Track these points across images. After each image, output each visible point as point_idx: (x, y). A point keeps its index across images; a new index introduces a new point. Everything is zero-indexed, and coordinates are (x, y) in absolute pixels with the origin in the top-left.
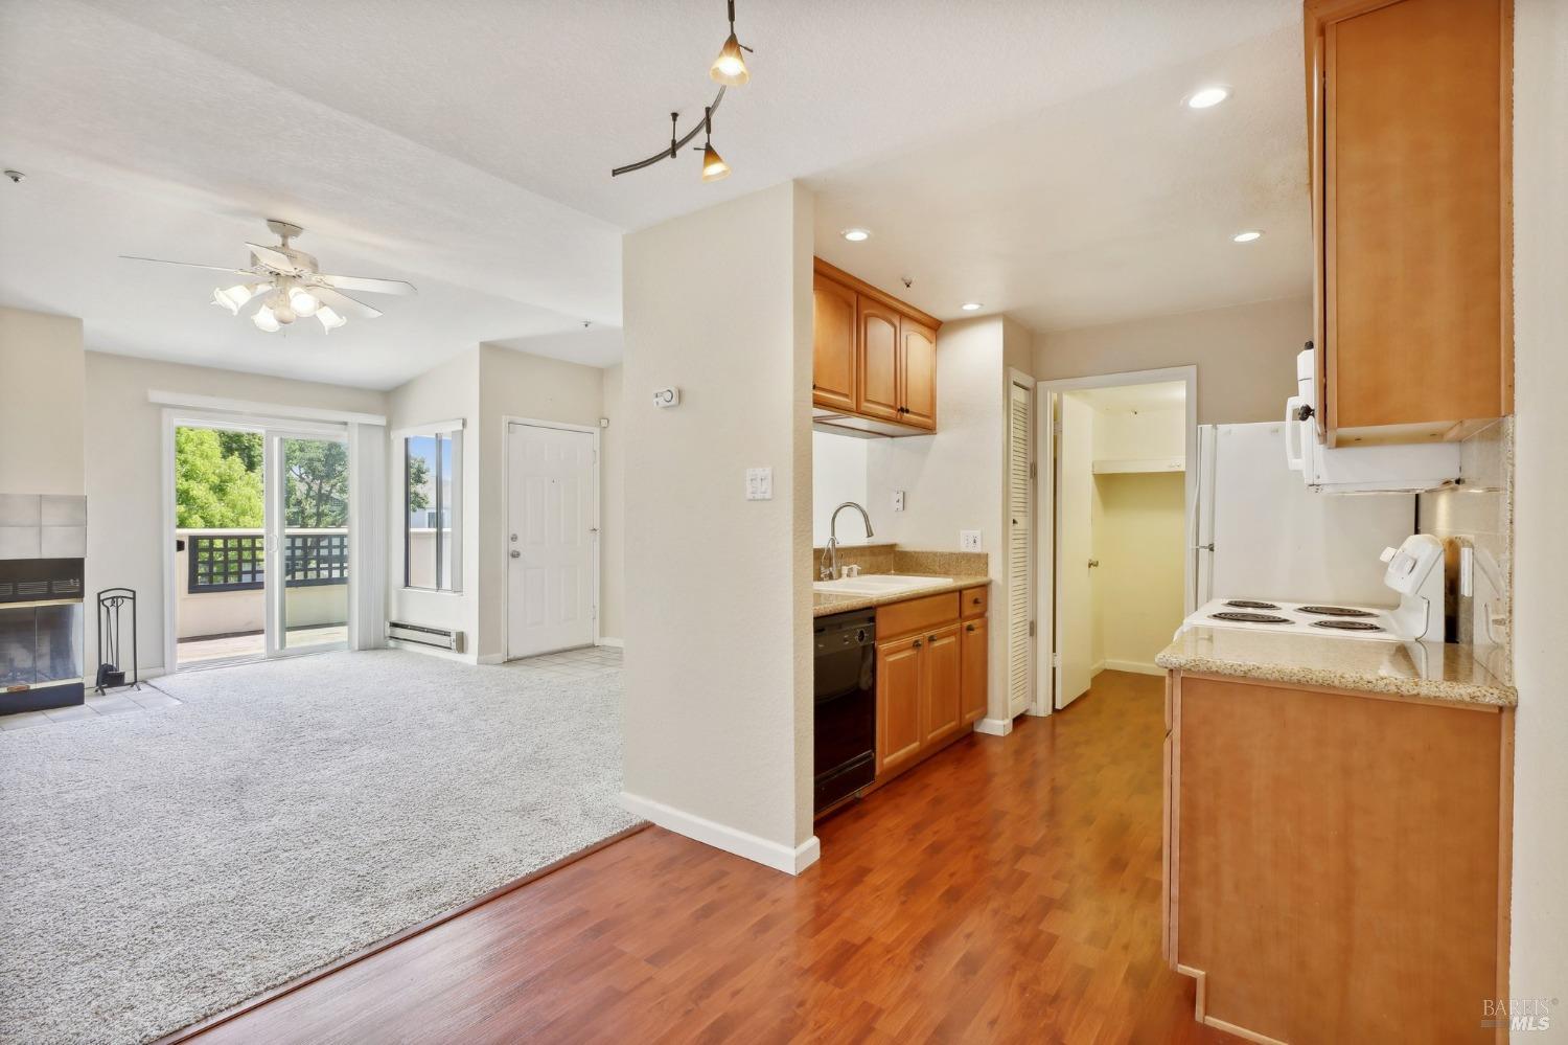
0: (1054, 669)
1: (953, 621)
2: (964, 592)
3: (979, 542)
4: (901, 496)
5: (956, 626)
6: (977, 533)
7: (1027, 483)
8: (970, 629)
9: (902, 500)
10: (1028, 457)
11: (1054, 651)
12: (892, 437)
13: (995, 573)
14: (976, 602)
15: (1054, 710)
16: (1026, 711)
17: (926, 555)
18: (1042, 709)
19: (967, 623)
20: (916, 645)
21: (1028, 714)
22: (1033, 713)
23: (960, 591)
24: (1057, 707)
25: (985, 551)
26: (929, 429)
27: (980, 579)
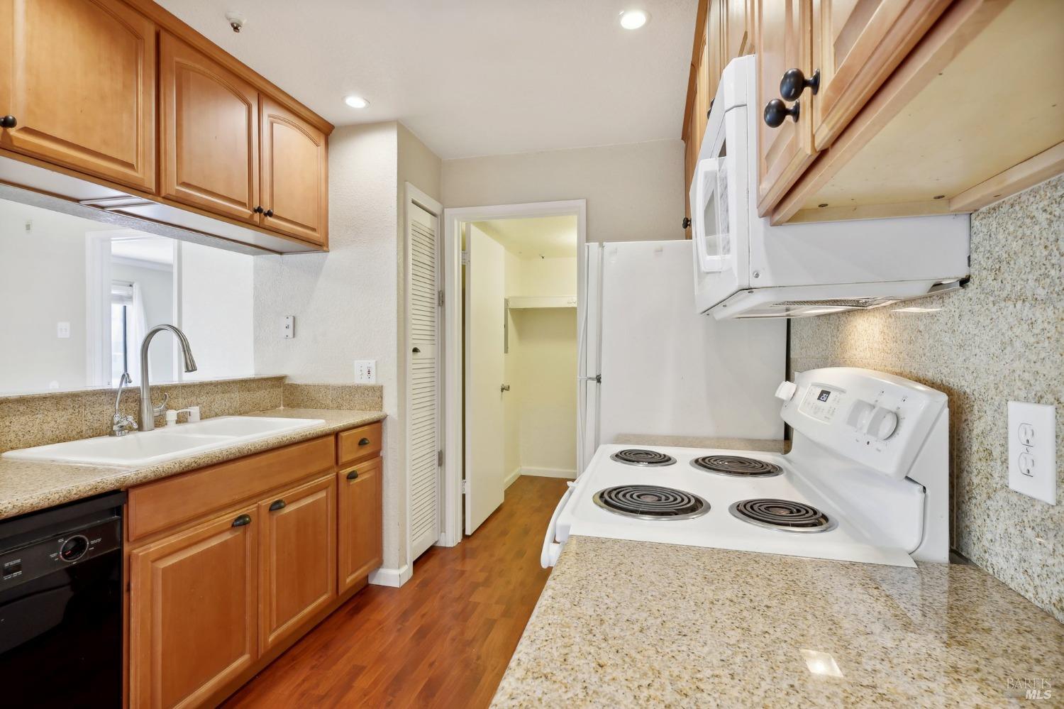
0: (464, 496)
1: (325, 472)
2: (344, 434)
3: (373, 372)
4: (291, 319)
5: (331, 476)
6: (372, 363)
7: (436, 310)
8: (352, 476)
9: (291, 326)
10: (436, 284)
11: (464, 477)
12: (281, 253)
13: (390, 407)
14: (362, 443)
15: (465, 537)
16: (436, 542)
17: (318, 388)
18: (451, 539)
19: (349, 470)
20: (242, 522)
21: (438, 545)
22: (442, 544)
23: (336, 434)
24: (467, 533)
25: (380, 383)
26: (320, 246)
27: (371, 415)
